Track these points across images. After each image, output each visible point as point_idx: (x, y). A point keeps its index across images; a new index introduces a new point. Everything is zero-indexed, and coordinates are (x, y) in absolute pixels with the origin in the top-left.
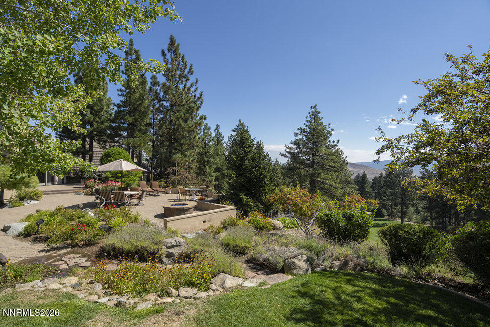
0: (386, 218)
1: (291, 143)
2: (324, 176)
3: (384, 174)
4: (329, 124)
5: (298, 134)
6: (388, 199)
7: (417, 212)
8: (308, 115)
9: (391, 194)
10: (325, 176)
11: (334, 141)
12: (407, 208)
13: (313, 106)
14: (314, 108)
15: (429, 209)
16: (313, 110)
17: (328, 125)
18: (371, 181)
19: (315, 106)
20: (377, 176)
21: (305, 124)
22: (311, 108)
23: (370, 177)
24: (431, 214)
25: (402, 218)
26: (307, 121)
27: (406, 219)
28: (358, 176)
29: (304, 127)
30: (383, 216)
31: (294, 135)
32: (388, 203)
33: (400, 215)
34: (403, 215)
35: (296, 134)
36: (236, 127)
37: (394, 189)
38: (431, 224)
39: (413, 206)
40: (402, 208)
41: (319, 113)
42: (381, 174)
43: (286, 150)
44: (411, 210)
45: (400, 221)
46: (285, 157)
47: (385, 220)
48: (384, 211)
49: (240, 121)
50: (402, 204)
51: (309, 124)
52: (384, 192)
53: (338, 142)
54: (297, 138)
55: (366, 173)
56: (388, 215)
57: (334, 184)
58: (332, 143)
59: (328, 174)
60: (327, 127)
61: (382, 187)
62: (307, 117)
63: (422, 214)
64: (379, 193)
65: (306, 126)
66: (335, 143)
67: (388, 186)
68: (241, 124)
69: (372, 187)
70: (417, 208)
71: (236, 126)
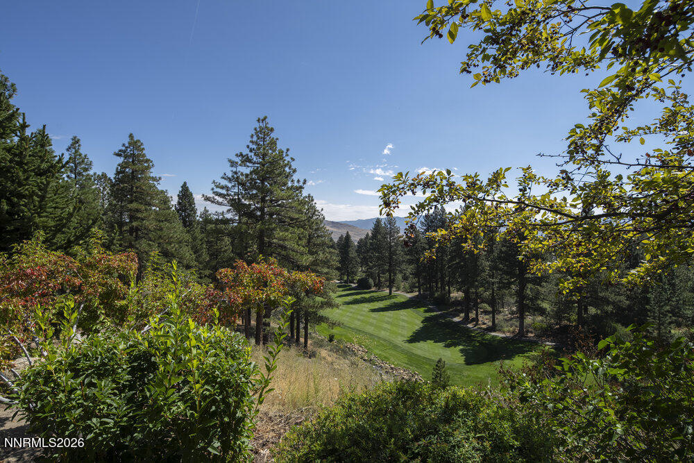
0: (373, 289)
1: (223, 178)
2: (279, 233)
3: (370, 235)
4: (288, 150)
5: (237, 163)
6: (375, 266)
7: (405, 278)
8: (253, 132)
9: (378, 258)
10: (281, 234)
11: (298, 181)
12: (395, 274)
13: (262, 118)
14: (263, 120)
15: (416, 274)
16: (261, 124)
17: (285, 151)
18: (356, 244)
19: (265, 118)
20: (363, 237)
21: (248, 147)
22: (259, 121)
23: (355, 239)
24: (419, 279)
25: (390, 287)
26: (252, 142)
27: (394, 289)
28: (341, 238)
29: (246, 151)
30: (370, 288)
31: (229, 164)
32: (375, 270)
33: (388, 284)
34: (391, 283)
35: (233, 164)
36: (124, 148)
37: (381, 253)
38: (419, 291)
39: (401, 272)
40: (390, 276)
41: (272, 130)
42: (367, 235)
43: (213, 189)
44: (399, 276)
45: (388, 291)
46: (212, 202)
47: (373, 292)
48: (371, 281)
49: (131, 136)
50: (389, 271)
51: (254, 147)
52: (371, 257)
53: (305, 182)
54: (234, 169)
55: (350, 233)
56: (375, 285)
57: (296, 246)
58: (296, 184)
59: (287, 230)
60: (284, 154)
61: (368, 251)
62: (252, 136)
63: (410, 281)
64: (364, 258)
65: (251, 151)
66: (301, 184)
67: (374, 249)
68: (135, 144)
69: (357, 251)
70: (405, 274)
71: (124, 145)
